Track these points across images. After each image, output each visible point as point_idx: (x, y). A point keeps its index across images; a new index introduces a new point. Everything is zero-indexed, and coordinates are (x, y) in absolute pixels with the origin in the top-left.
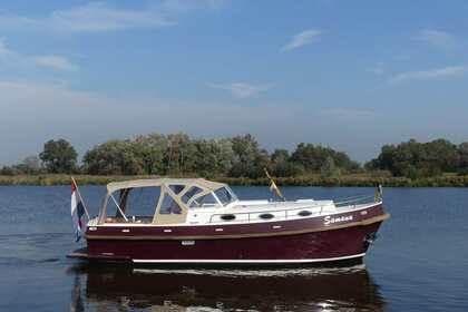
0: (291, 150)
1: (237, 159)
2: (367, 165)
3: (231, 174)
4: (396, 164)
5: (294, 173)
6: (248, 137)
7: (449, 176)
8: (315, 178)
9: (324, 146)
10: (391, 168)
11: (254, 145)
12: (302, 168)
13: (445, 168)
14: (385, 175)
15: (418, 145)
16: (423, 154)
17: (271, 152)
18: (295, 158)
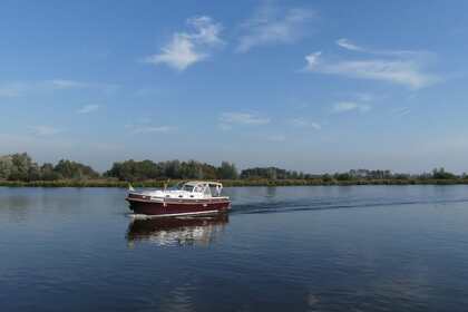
0: (55, 164)
1: (15, 169)
2: (104, 175)
3: (11, 179)
4: (121, 174)
5: (56, 178)
6: (25, 154)
7: (151, 181)
8: (70, 181)
9: (77, 162)
10: (118, 175)
11: (29, 160)
12: (60, 175)
13: (149, 177)
14: (114, 180)
15: (135, 164)
16: (137, 168)
17: (40, 164)
18: (58, 169)
